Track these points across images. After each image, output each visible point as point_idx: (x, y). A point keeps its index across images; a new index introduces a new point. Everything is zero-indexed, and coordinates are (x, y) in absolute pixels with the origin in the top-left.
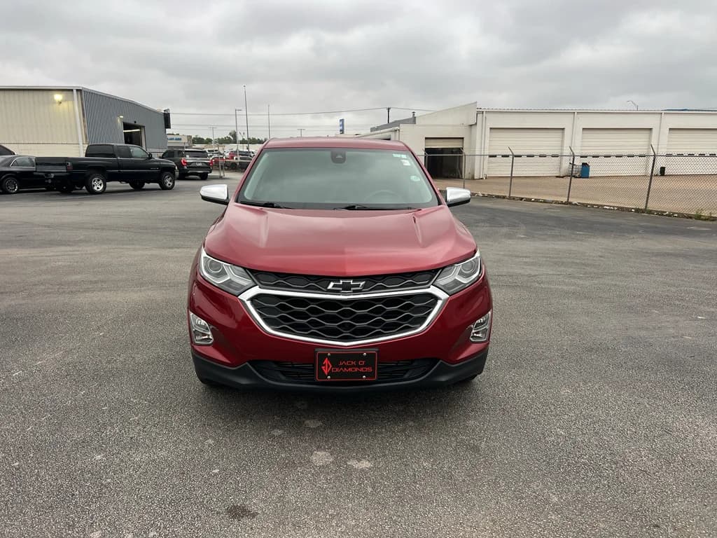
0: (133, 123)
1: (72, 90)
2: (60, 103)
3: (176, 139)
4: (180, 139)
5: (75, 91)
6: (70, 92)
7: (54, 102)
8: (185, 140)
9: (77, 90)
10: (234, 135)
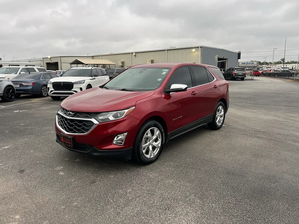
0: (223, 58)
1: (199, 47)
2: (194, 52)
3: (251, 63)
4: (253, 63)
5: (200, 47)
6: (198, 48)
7: (192, 52)
8: (255, 63)
9: (201, 47)
10: (283, 60)
